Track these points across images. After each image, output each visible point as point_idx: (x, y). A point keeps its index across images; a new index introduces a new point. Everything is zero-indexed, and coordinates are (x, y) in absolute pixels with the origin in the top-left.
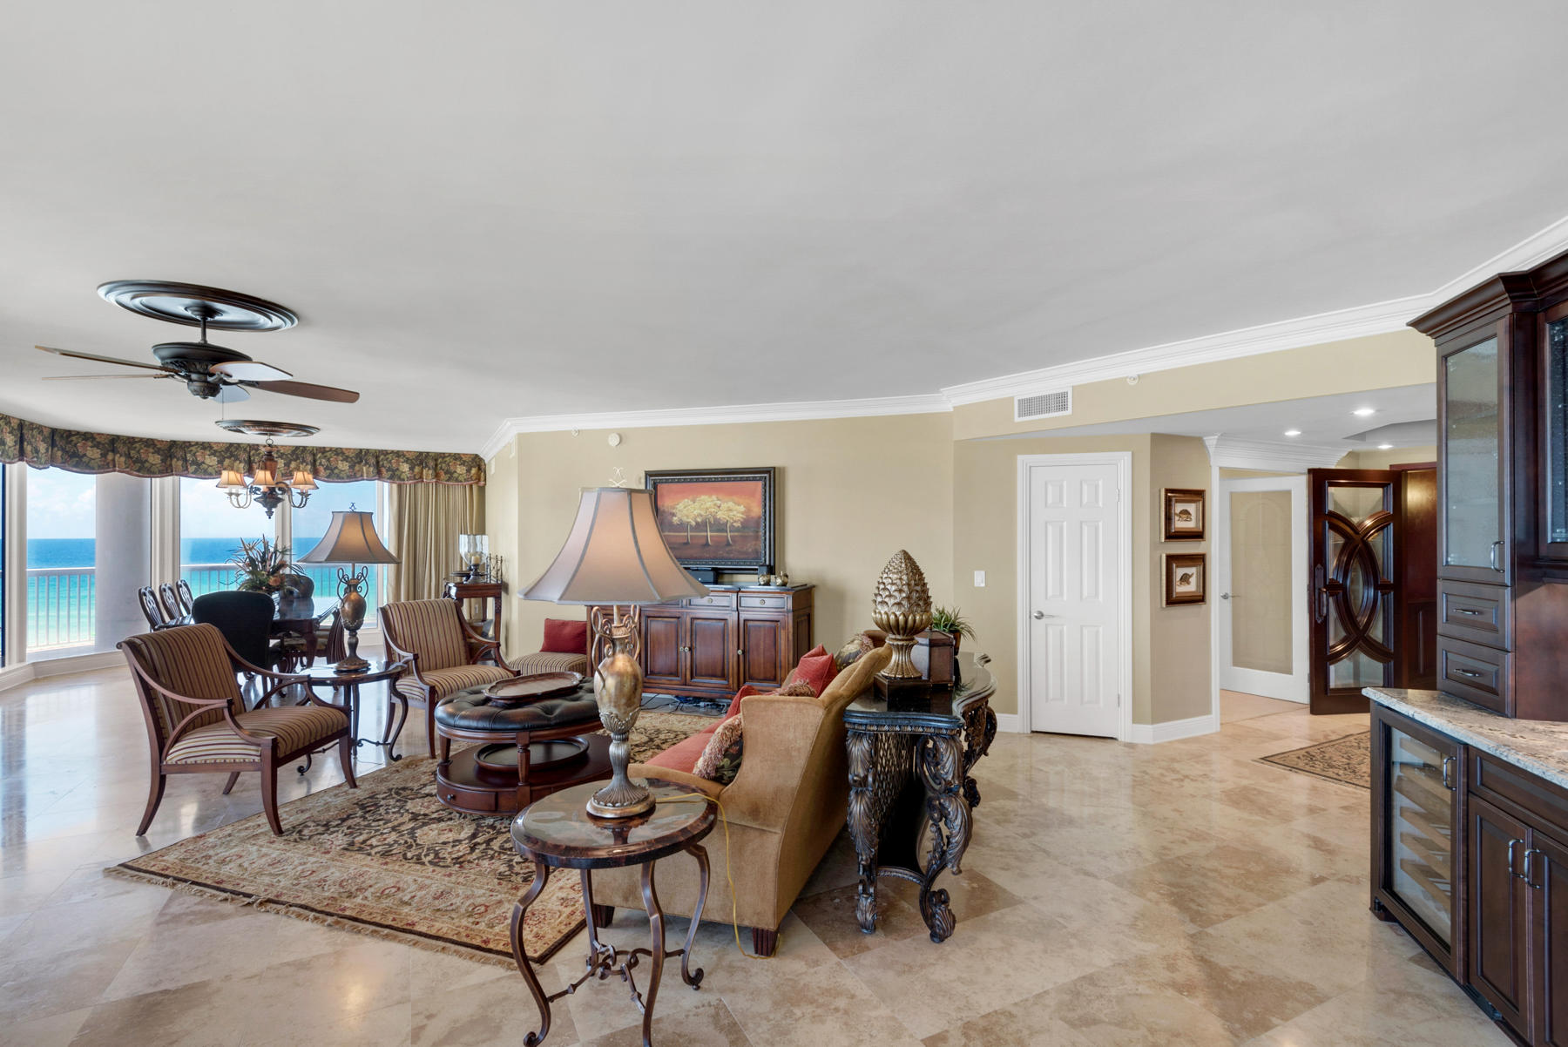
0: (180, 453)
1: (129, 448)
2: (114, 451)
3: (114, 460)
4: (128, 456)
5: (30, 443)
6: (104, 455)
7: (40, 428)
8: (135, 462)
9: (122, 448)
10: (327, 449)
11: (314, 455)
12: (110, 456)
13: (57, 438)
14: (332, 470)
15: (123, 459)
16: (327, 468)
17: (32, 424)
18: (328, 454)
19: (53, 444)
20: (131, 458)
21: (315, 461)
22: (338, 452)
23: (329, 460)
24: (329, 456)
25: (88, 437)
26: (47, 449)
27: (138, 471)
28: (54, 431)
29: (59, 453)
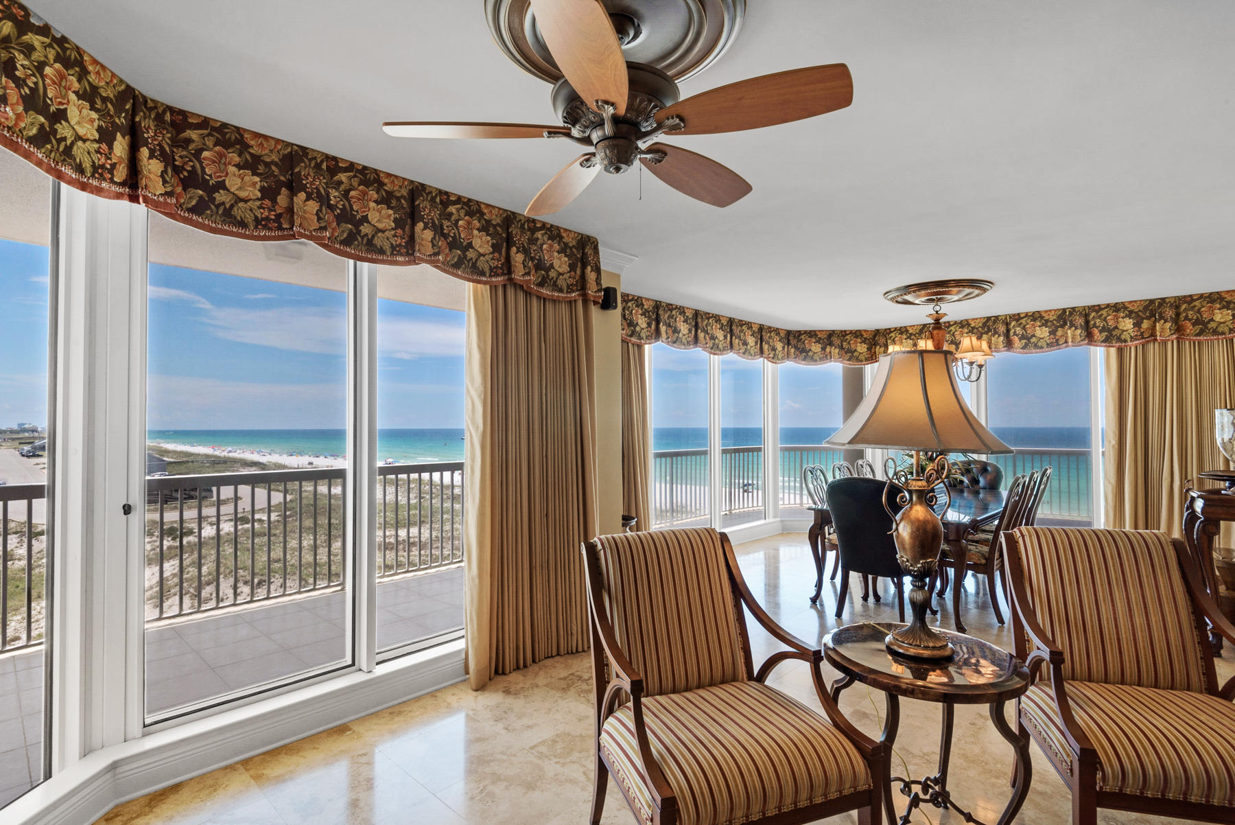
0: (882, 340)
1: (842, 341)
2: (831, 344)
3: (830, 352)
4: (841, 348)
5: (768, 343)
6: (824, 349)
7: (777, 331)
8: (846, 353)
9: (836, 341)
10: (1022, 316)
11: (1007, 324)
12: (828, 350)
13: (791, 338)
14: (1028, 339)
15: (837, 350)
16: (1022, 338)
17: (770, 327)
18: (1023, 321)
19: (789, 344)
20: (844, 349)
21: (1008, 331)
22: (1036, 316)
23: (1024, 328)
24: (1024, 323)
25: (812, 334)
26: (783, 348)
27: (849, 360)
28: (789, 333)
29: (793, 350)
